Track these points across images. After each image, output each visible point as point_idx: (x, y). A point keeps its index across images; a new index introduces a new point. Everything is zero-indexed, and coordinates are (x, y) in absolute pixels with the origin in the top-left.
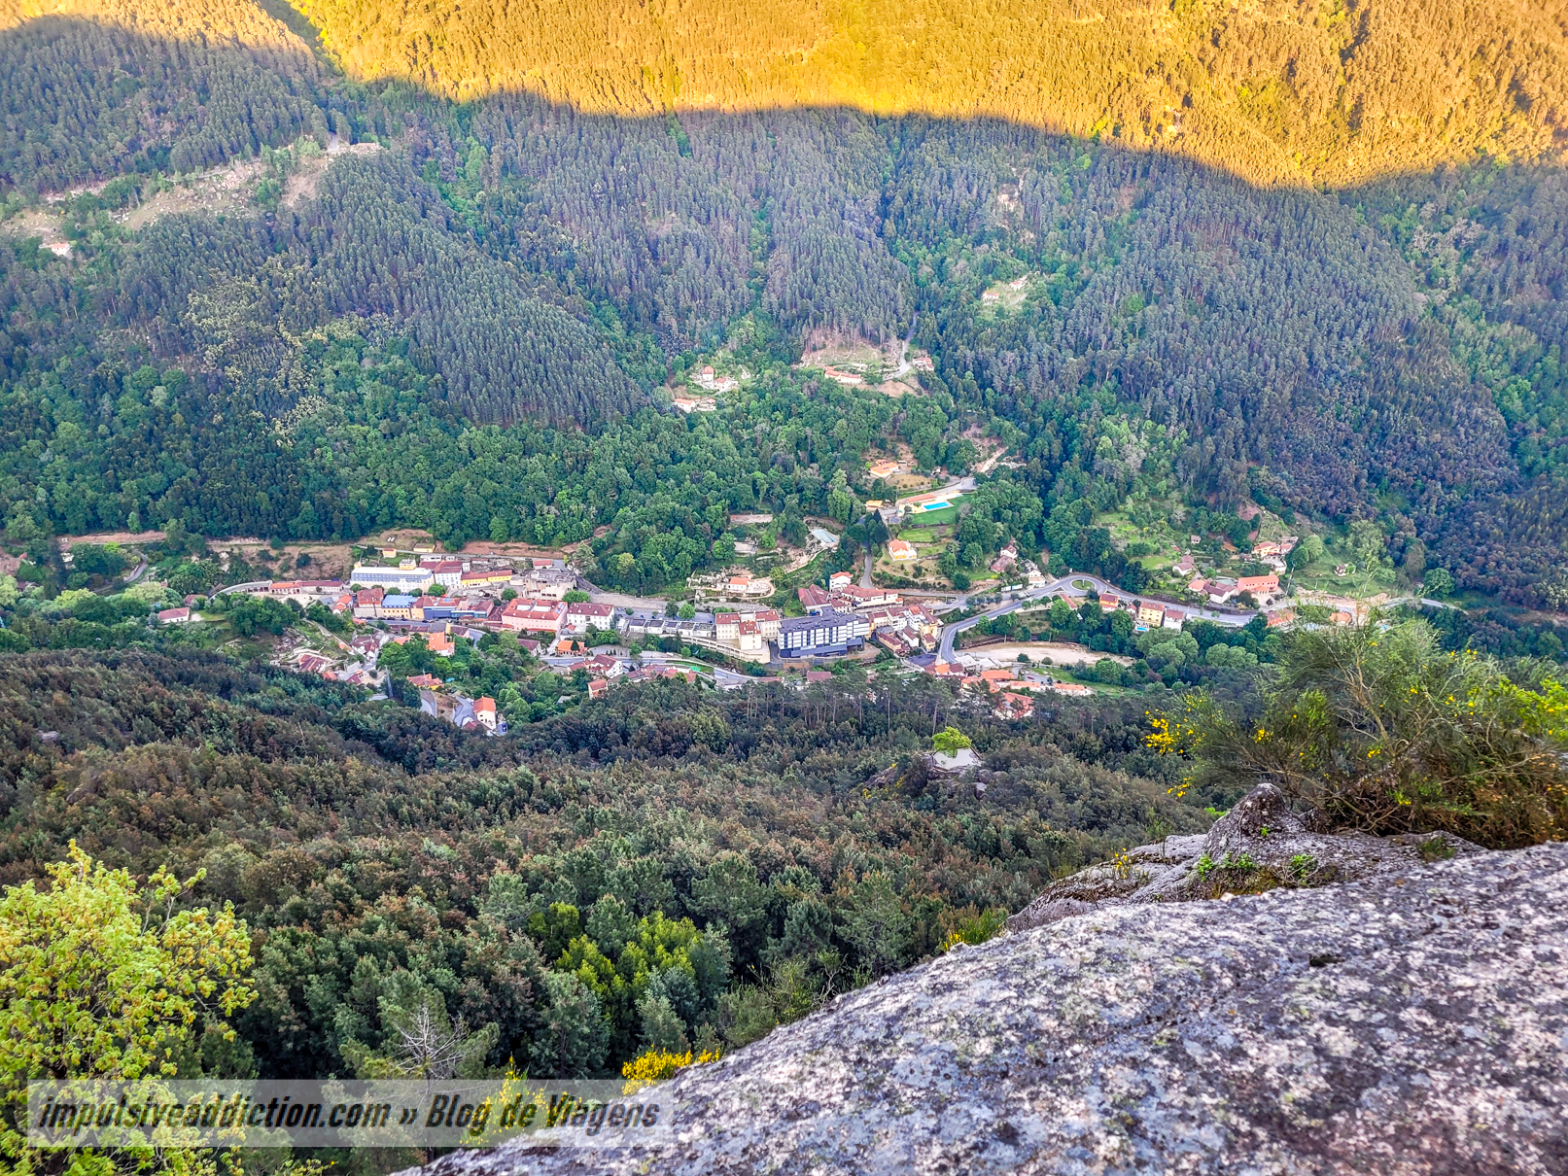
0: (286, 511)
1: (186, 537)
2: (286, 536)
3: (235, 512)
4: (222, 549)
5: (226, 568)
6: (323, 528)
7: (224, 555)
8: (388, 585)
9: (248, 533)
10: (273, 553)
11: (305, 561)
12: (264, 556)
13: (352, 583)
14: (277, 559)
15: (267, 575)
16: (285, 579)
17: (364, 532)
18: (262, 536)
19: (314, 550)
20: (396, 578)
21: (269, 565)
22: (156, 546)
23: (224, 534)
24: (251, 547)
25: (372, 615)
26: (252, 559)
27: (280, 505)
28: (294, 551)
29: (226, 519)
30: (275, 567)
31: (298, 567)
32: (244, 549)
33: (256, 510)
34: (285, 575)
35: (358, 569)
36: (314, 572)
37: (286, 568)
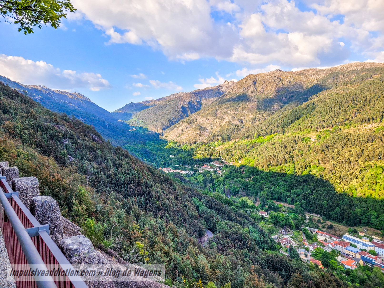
0: (331, 209)
1: (299, 208)
2: (328, 218)
3: (316, 204)
4: (308, 215)
5: (307, 221)
6: (341, 217)
7: (308, 217)
8: (353, 243)
9: (317, 213)
10: (322, 221)
11: (331, 227)
12: (319, 221)
13: (342, 239)
14: (322, 223)
15: (317, 227)
16: (322, 231)
17: (355, 224)
18: (321, 215)
19: (336, 225)
20: (358, 242)
21: (319, 225)
22: (291, 209)
23: (311, 211)
24: (316, 217)
25: (341, 251)
26: (315, 221)
27: (330, 206)
28: (329, 223)
29: (312, 206)
30: (320, 226)
31: (328, 228)
32: (314, 217)
33: (321, 206)
34: (323, 229)
35: (347, 235)
36: (332, 231)
37: (324, 227)
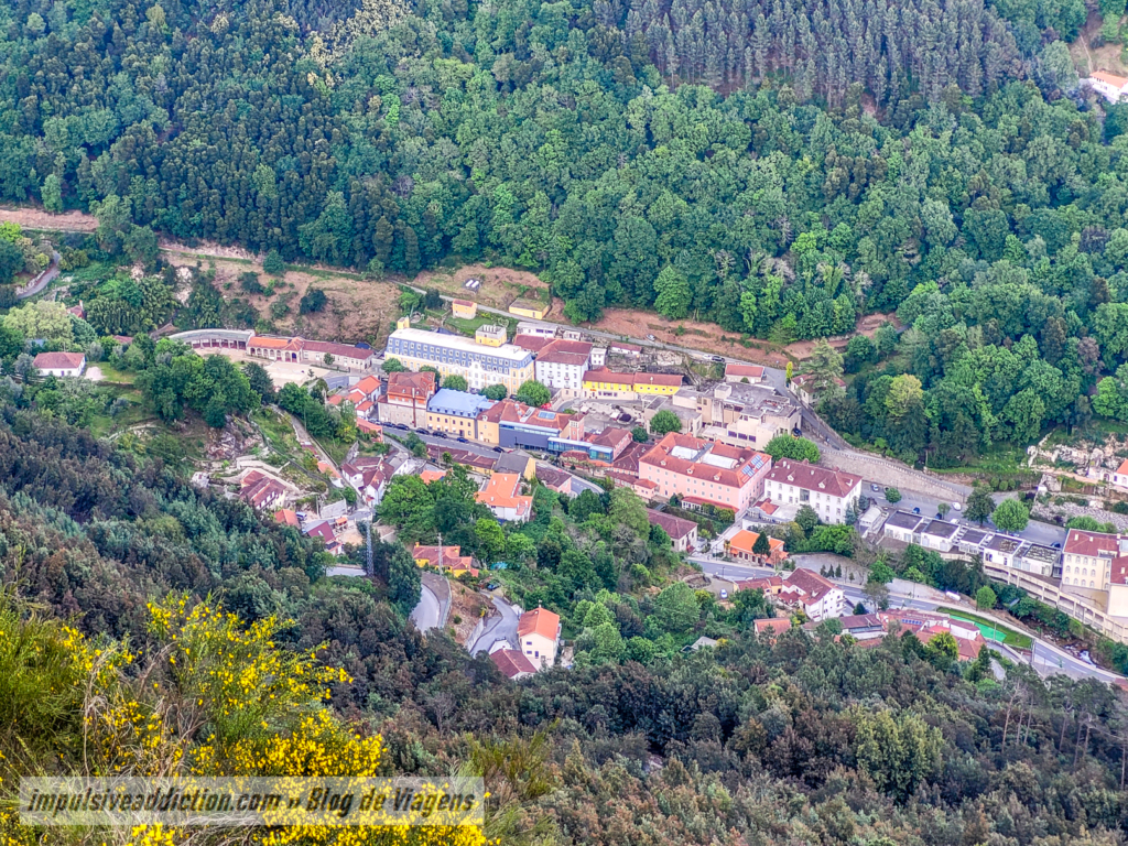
0: (300, 205)
1: (128, 231)
2: (292, 252)
3: (215, 195)
4: (183, 259)
5: (183, 296)
6: (358, 245)
7: (184, 273)
8: (448, 369)
9: (231, 238)
10: (265, 280)
11: (315, 303)
12: (250, 284)
13: (388, 355)
14: (270, 293)
15: (248, 319)
16: (275, 332)
17: (426, 263)
18: (253, 247)
19: (339, 285)
20: (465, 358)
21: (255, 302)
22: (79, 241)
23: (192, 234)
24: (231, 263)
25: (407, 421)
26: (229, 286)
27: (291, 192)
28: (301, 281)
29: (198, 208)
30: (263, 307)
31: (303, 312)
32: (220, 266)
33: (249, 198)
34: (278, 324)
35: (404, 332)
36: (326, 324)
37: (282, 312)
